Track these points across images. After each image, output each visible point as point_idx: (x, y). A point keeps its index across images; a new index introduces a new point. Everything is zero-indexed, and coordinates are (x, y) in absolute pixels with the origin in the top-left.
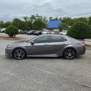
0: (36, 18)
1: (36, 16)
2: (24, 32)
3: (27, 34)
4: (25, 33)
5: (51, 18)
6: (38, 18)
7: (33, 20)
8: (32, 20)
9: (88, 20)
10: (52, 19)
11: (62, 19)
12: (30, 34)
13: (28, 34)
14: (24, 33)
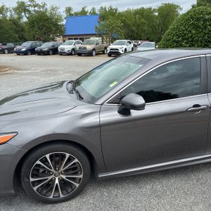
0: (31, 9)
1: (29, 3)
2: (5, 47)
3: (16, 52)
4: (11, 51)
5: (69, 10)
6: (36, 9)
7: (23, 14)
8: (19, 14)
9: (157, 14)
10: (73, 13)
11: (97, 12)
12: (25, 53)
13: (19, 53)
14: (6, 51)
